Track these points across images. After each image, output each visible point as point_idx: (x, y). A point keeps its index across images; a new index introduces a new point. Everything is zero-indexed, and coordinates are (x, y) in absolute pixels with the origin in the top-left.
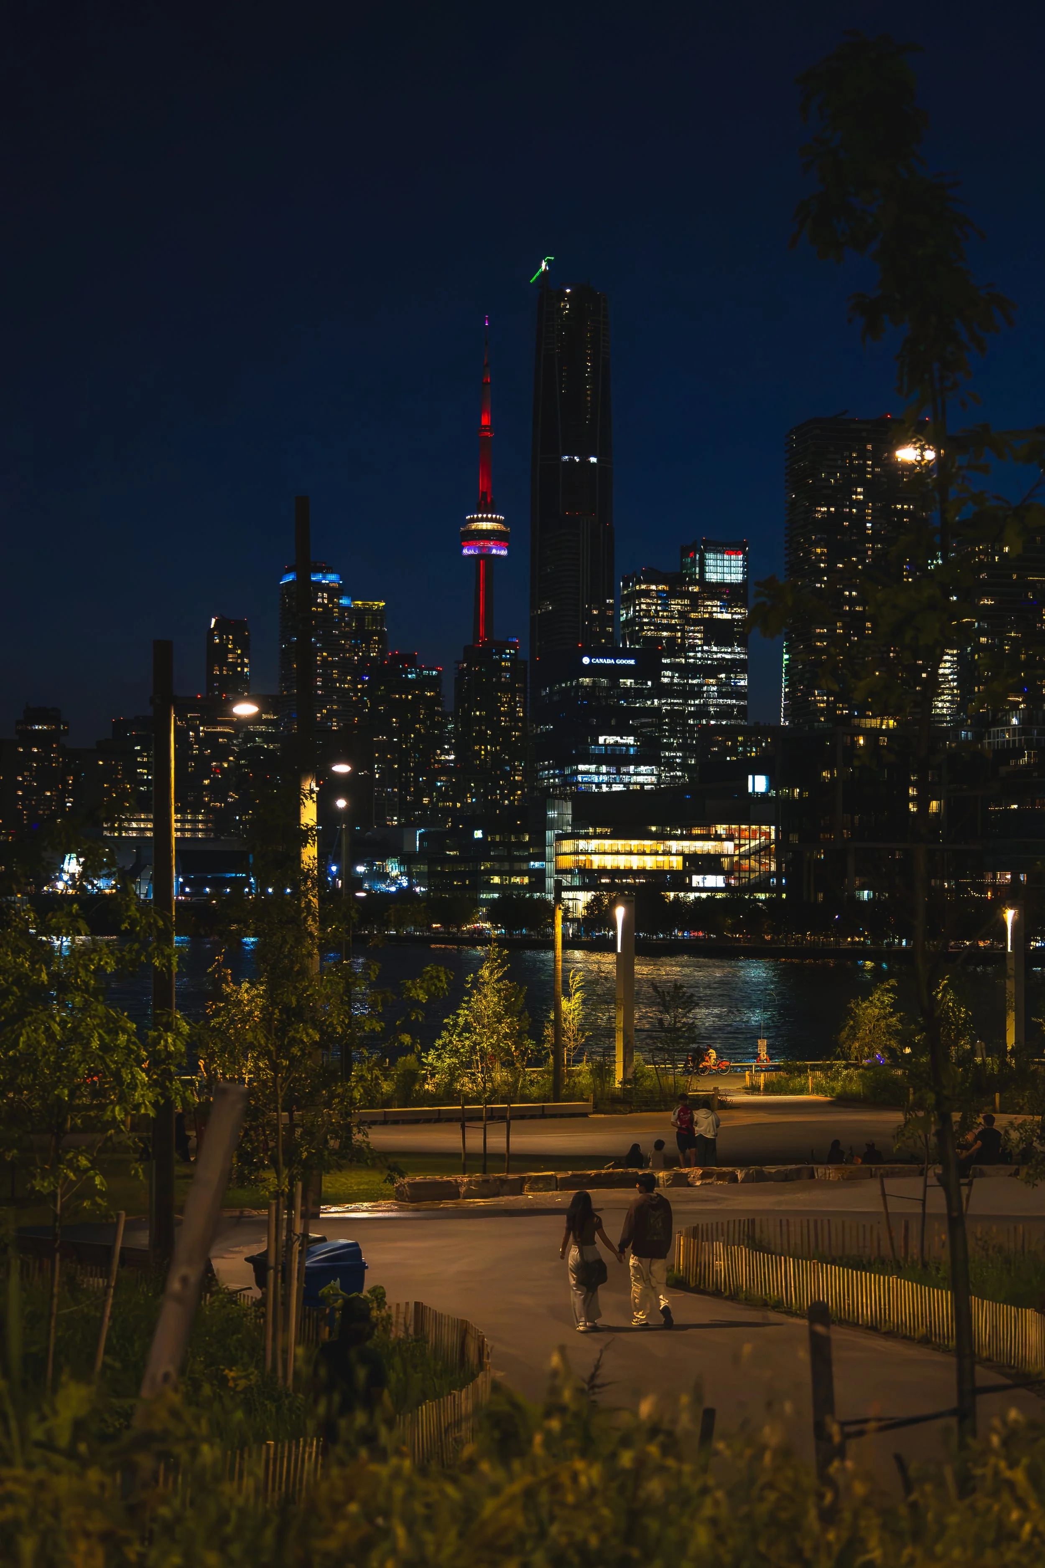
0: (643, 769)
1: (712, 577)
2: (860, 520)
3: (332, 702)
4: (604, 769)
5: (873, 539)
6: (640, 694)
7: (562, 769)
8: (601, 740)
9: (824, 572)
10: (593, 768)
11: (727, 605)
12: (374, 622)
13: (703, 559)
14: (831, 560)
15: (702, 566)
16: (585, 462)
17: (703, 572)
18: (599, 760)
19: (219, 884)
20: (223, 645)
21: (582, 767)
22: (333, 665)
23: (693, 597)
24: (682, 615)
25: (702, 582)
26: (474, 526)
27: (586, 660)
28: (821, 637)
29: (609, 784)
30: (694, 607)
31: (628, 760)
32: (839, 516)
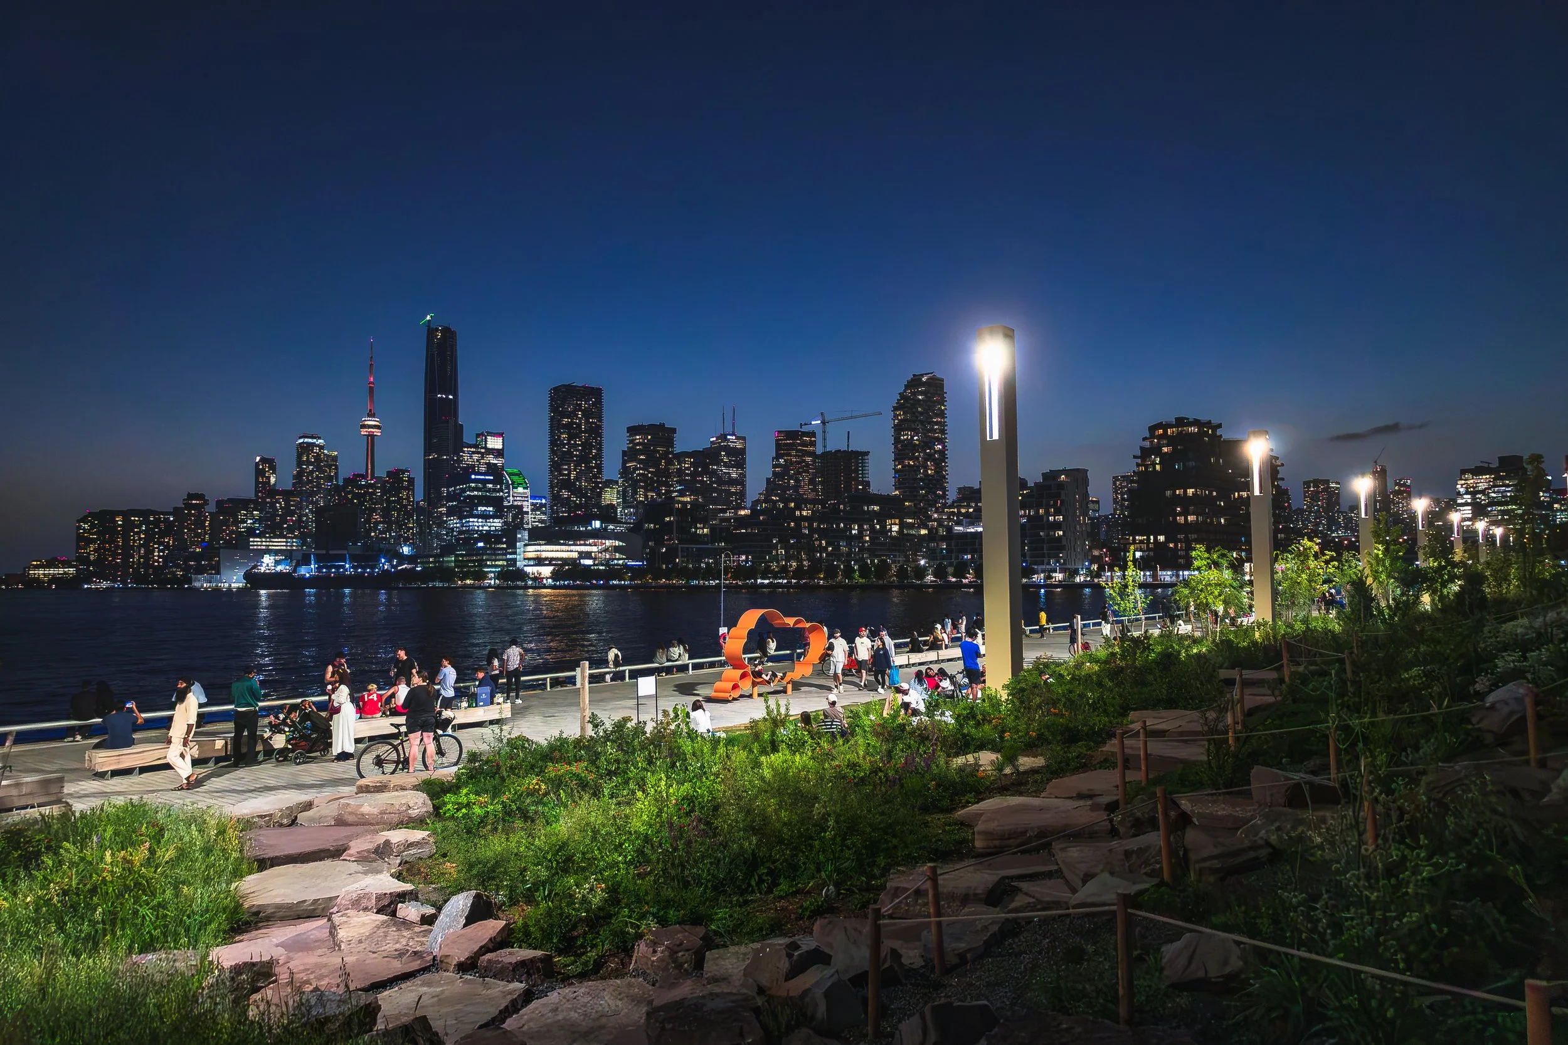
0: (495, 520)
1: (489, 446)
2: (579, 425)
3: (320, 493)
4: (480, 520)
5: (585, 432)
6: (495, 490)
7: (461, 520)
8: (479, 509)
9: (566, 444)
10: (476, 520)
11: (496, 457)
12: (333, 460)
13: (486, 439)
14: (569, 439)
15: (486, 441)
16: (447, 398)
17: (486, 444)
18: (478, 517)
19: (329, 568)
20: (263, 469)
21: (471, 520)
22: (321, 478)
23: (482, 454)
24: (478, 460)
25: (485, 448)
26: (366, 423)
27: (473, 477)
28: (566, 469)
29: (482, 526)
30: (483, 458)
31: (489, 517)
32: (572, 423)
